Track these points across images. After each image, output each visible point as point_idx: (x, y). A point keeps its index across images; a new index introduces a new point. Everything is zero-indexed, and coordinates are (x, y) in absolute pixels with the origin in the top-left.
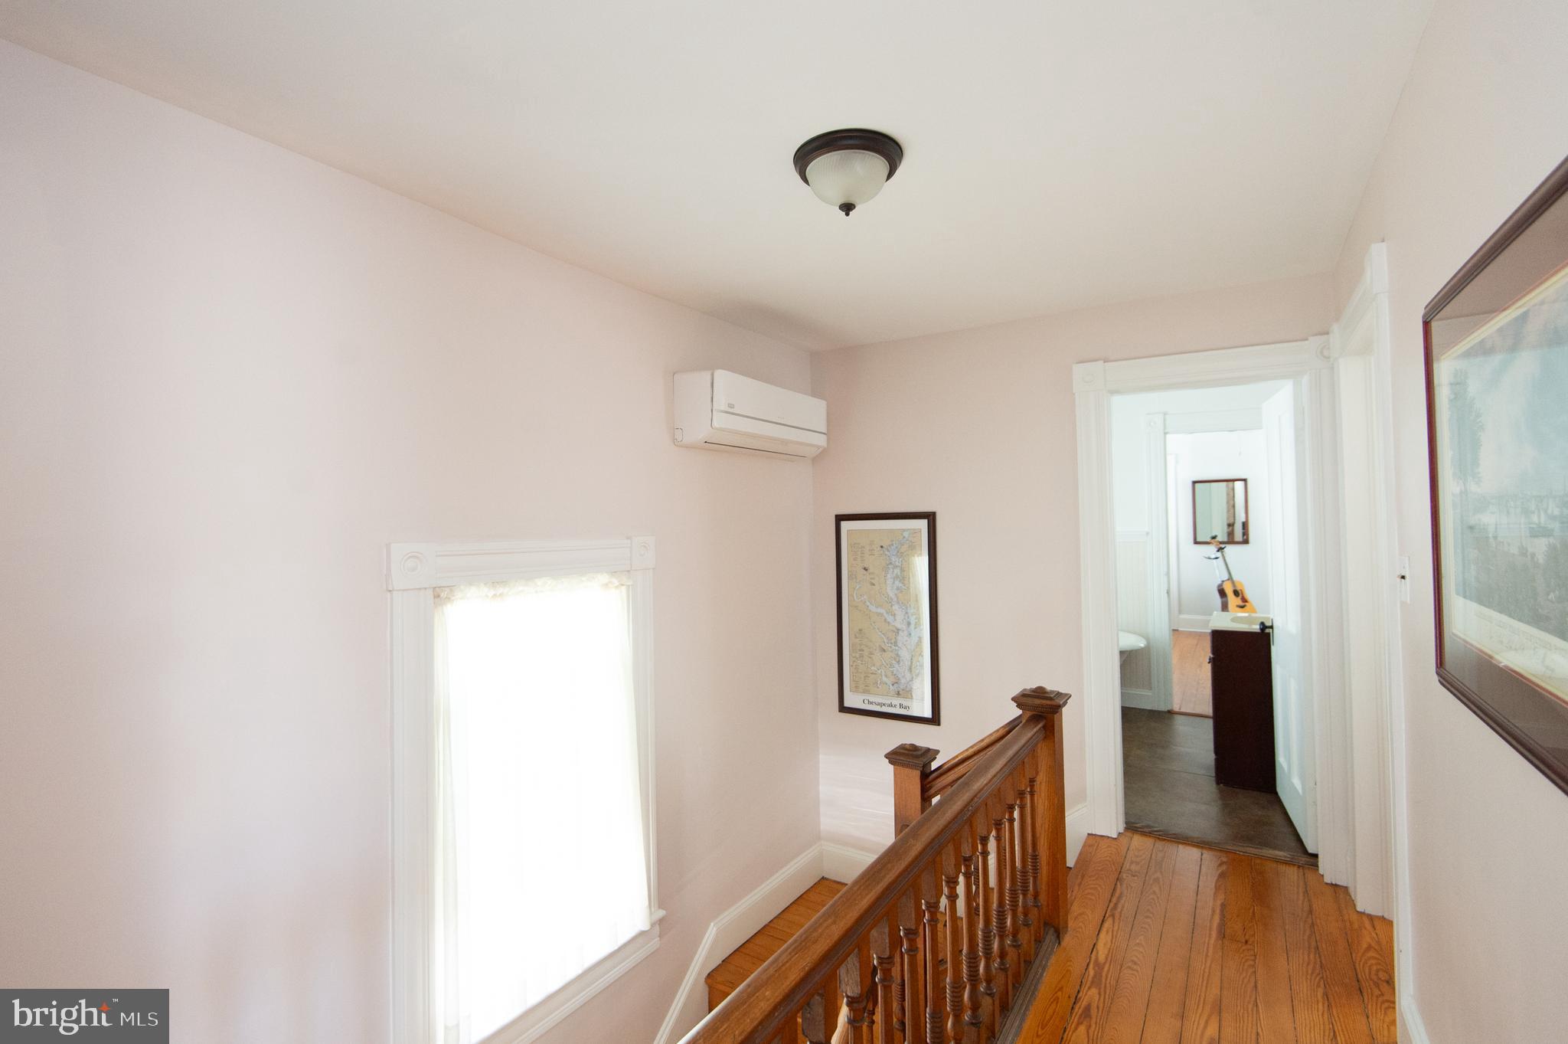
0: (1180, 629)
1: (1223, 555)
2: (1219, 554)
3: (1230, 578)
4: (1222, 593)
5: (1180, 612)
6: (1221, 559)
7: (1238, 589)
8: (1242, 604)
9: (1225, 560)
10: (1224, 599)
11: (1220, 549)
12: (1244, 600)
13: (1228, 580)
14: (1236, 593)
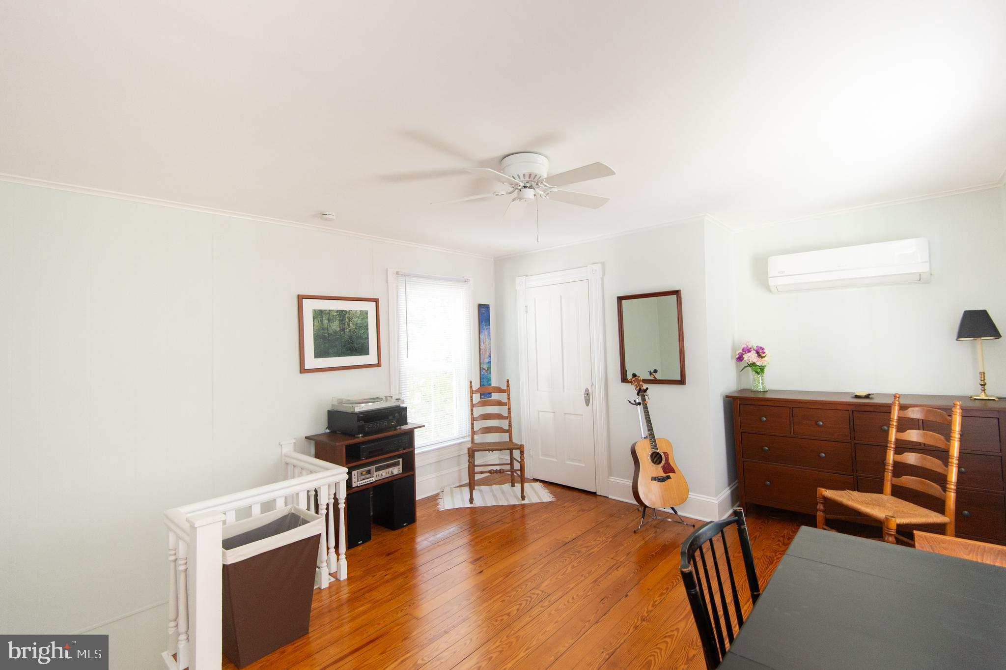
0: (610, 497)
1: (644, 400)
2: (640, 399)
3: (651, 436)
5: (610, 474)
6: (641, 406)
7: (660, 451)
8: (662, 474)
9: (646, 408)
11: (641, 392)
12: (669, 469)
13: (647, 437)
14: (657, 457)
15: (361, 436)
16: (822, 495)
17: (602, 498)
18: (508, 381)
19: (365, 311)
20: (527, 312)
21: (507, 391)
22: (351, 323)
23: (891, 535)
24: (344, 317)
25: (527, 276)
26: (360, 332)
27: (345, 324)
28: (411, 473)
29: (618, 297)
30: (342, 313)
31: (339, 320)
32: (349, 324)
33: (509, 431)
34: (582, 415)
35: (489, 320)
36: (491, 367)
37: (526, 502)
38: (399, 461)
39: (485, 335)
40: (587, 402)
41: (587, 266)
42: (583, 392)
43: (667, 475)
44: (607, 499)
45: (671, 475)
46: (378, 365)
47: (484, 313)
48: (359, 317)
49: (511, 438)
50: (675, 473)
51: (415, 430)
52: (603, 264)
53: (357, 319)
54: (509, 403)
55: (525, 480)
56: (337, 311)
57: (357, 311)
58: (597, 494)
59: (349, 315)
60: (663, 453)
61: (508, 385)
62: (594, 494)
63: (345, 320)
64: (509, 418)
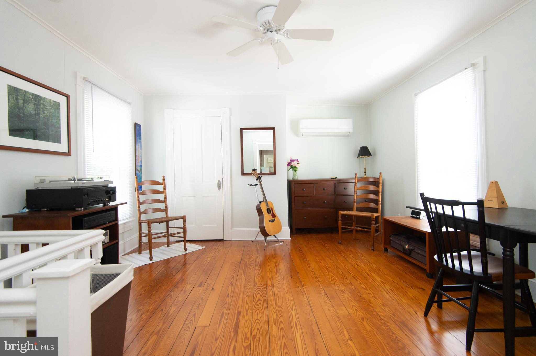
0: (232, 240)
1: (260, 182)
2: (257, 182)
3: (265, 200)
4: (259, 211)
5: (232, 227)
6: (259, 186)
7: (269, 207)
8: (272, 219)
9: (261, 186)
10: (261, 217)
11: (258, 178)
12: (274, 216)
13: (264, 201)
14: (269, 210)
15: (82, 209)
16: (341, 213)
17: (228, 241)
18: (164, 177)
19: (58, 103)
20: (174, 133)
21: (164, 183)
22: (45, 109)
23: (374, 221)
24: (39, 102)
25: (174, 109)
26: (53, 120)
27: (40, 109)
28: (115, 242)
29: (241, 128)
30: (37, 98)
31: (34, 104)
32: (43, 111)
33: (166, 210)
34: (215, 196)
35: (141, 135)
36: (141, 169)
37: (188, 252)
38: (107, 232)
39: (139, 146)
40: (219, 187)
41: (220, 109)
42: (216, 183)
43: (274, 218)
44: (231, 241)
45: (275, 218)
46: (68, 154)
47: (138, 130)
48: (52, 106)
49: (167, 214)
50: (276, 217)
51: (119, 207)
52: (231, 109)
53: (51, 108)
54: (166, 192)
55: (170, 243)
56: (33, 95)
57: (51, 100)
58: (224, 240)
59: (44, 102)
60: (271, 208)
61: (164, 180)
62: (222, 240)
63: (40, 105)
64: (165, 201)
